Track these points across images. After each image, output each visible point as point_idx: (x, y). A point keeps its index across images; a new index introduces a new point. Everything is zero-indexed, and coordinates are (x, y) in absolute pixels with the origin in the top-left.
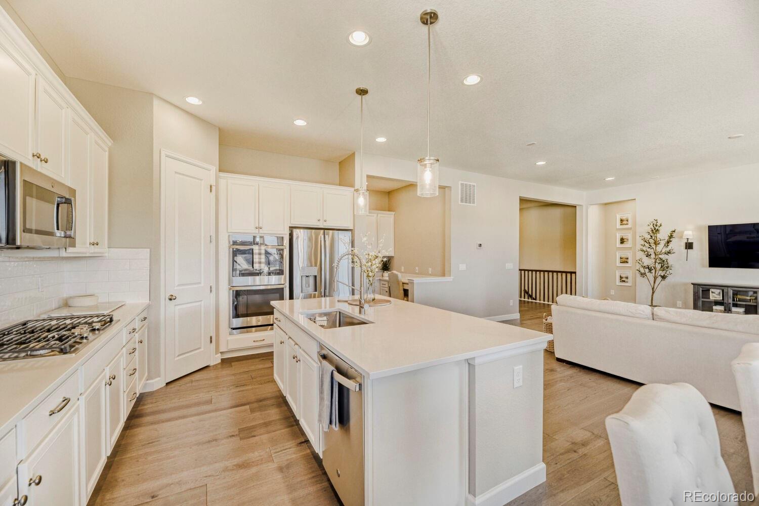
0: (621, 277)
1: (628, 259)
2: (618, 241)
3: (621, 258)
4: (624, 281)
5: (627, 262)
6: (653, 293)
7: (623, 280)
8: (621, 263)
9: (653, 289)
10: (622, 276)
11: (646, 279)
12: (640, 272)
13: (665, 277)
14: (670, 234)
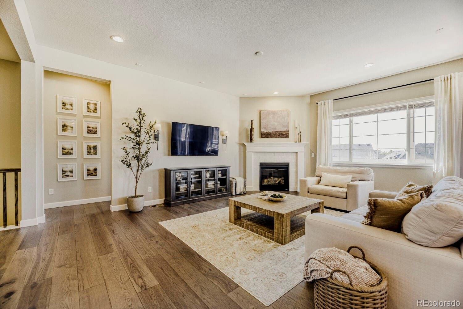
0: (64, 172)
1: (72, 149)
2: (60, 128)
3: (63, 149)
4: (68, 176)
5: (71, 153)
6: (137, 183)
7: (66, 174)
8: (63, 154)
9: (136, 178)
10: (65, 169)
11: (129, 169)
12: (126, 162)
13: (147, 166)
14: (151, 125)
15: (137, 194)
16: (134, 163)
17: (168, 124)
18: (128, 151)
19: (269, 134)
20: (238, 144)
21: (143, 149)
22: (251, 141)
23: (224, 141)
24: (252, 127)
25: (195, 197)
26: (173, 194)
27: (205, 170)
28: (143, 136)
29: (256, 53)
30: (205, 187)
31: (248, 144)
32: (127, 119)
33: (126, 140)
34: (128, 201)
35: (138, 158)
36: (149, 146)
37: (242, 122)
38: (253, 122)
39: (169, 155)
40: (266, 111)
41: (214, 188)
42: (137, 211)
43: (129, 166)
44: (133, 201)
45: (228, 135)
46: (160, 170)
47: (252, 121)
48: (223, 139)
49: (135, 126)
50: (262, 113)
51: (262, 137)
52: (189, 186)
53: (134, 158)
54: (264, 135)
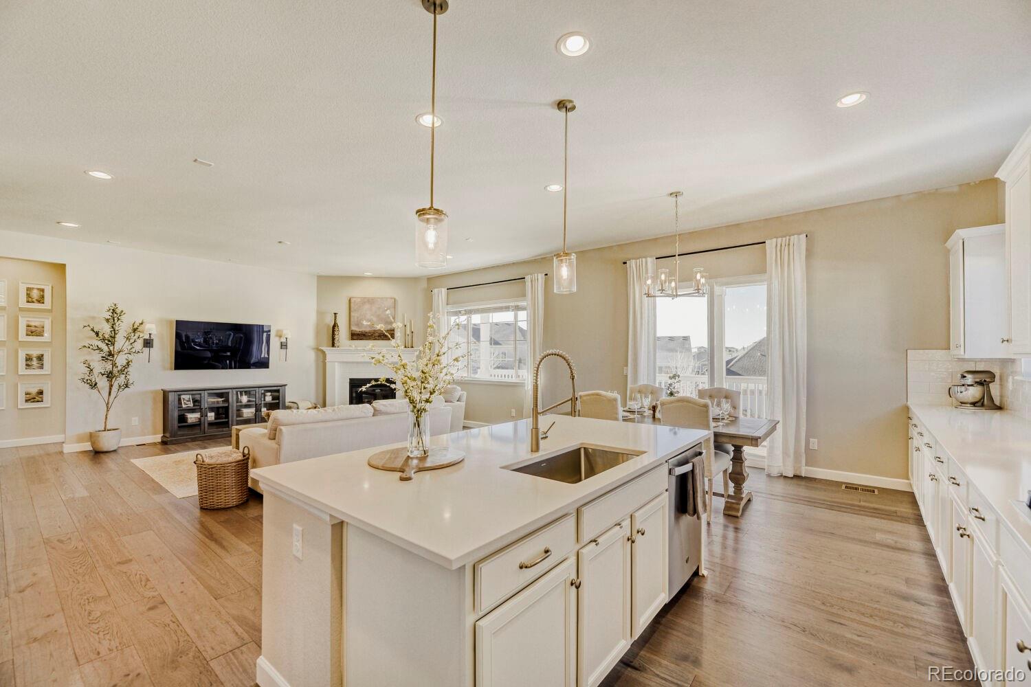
9: (108, 405)
11: (95, 391)
12: (89, 381)
13: (127, 386)
14: (135, 327)
15: (108, 427)
16: (103, 383)
17: (171, 322)
18: (93, 365)
19: (364, 335)
20: (314, 349)
21: (121, 360)
22: (333, 345)
23: (284, 346)
24: (335, 323)
25: (214, 431)
26: (172, 427)
27: (234, 391)
28: (120, 342)
29: (280, 242)
30: (235, 417)
31: (329, 351)
32: (94, 318)
33: (89, 350)
34: (92, 437)
35: (110, 376)
36: (131, 357)
37: (320, 314)
38: (337, 315)
39: (171, 369)
40: (359, 300)
41: (254, 417)
42: (105, 450)
43: (94, 386)
44: (99, 436)
45: (289, 337)
46: (156, 392)
47: (335, 314)
48: (281, 343)
49: (106, 329)
50: (352, 301)
51: (352, 339)
52: (204, 415)
53: (103, 375)
54: (355, 336)
